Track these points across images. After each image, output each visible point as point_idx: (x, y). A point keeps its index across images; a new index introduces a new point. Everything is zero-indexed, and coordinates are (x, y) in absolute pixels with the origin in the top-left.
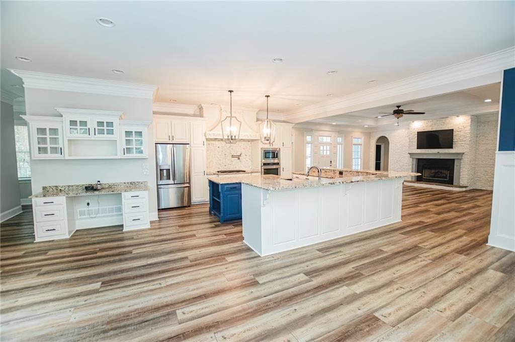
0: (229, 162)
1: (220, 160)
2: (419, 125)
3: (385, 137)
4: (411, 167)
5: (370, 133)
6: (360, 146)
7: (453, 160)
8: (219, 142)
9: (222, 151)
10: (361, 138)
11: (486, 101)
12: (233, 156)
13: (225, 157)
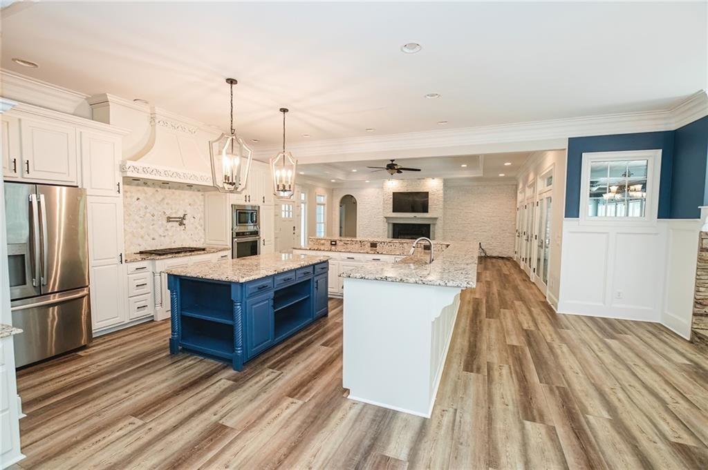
0: (161, 232)
1: (142, 228)
2: (394, 185)
3: (352, 196)
4: (386, 233)
5: (333, 190)
6: (322, 207)
7: (429, 225)
8: (140, 188)
9: (146, 208)
10: (324, 196)
12: (169, 218)
13: (153, 220)
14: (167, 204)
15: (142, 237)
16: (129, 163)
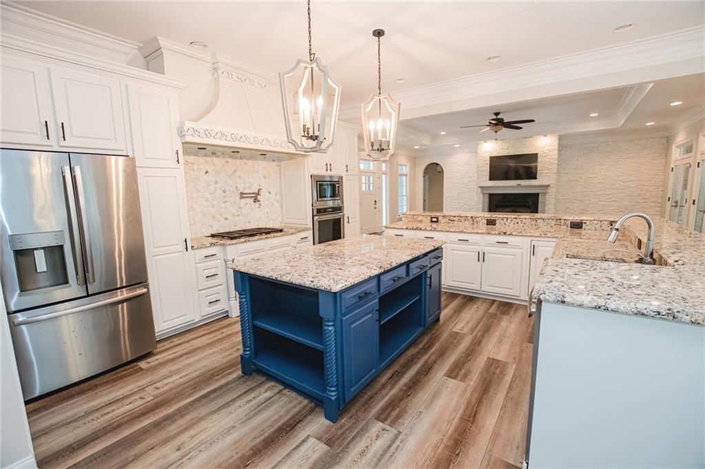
0: (234, 211)
2: (491, 147)
3: (437, 164)
4: (481, 205)
5: (415, 158)
6: (404, 177)
7: (537, 195)
8: (208, 159)
9: (216, 183)
10: (406, 166)
11: (591, 115)
12: (242, 194)
13: (225, 197)
14: (240, 177)
15: (214, 217)
16: (188, 124)
